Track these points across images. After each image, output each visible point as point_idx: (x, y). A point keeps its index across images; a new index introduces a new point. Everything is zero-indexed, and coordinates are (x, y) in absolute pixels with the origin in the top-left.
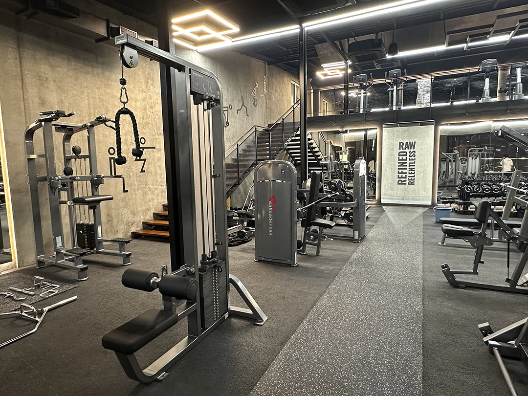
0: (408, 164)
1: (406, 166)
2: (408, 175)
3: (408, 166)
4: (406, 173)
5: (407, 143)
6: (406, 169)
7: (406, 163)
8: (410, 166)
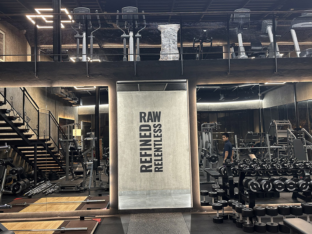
0: (152, 143)
1: (150, 145)
2: (154, 158)
3: (153, 145)
4: (150, 155)
5: (150, 113)
6: (150, 149)
7: (150, 141)
8: (155, 145)
